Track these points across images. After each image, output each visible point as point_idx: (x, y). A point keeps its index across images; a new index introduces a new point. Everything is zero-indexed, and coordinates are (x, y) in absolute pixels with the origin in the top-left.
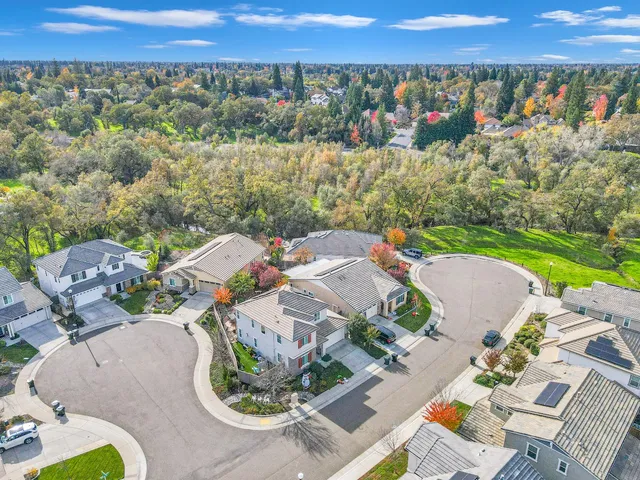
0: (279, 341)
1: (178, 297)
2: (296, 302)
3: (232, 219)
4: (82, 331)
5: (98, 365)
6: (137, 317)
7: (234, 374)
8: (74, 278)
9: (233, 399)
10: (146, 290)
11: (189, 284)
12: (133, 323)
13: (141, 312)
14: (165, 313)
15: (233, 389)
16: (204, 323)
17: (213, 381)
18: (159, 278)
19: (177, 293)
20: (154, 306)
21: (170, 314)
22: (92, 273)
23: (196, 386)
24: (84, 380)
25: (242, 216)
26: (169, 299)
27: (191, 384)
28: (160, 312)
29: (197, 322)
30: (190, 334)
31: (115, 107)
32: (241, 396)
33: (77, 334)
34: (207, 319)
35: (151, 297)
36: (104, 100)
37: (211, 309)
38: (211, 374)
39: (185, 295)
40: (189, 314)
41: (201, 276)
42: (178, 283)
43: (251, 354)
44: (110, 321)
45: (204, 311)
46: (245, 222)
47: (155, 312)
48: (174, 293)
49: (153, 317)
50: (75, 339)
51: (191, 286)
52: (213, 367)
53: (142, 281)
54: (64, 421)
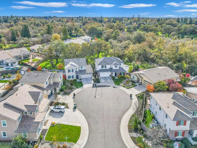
0: (166, 117)
1: (134, 84)
2: (182, 101)
3: (170, 63)
4: (98, 84)
5: (95, 97)
6: (116, 86)
7: (140, 123)
8: (102, 67)
9: (134, 135)
10: (124, 78)
11: (139, 80)
12: (114, 87)
13: (119, 85)
14: (126, 88)
15: (136, 130)
16: (139, 97)
17: (130, 122)
18: (130, 75)
19: (134, 82)
20: (124, 84)
21: (128, 89)
22: (108, 67)
23: (122, 120)
24: (88, 100)
25: (174, 63)
26: (130, 83)
27: (120, 119)
28: (125, 87)
29: (136, 95)
30: (131, 99)
31: (144, 26)
32: (139, 135)
33: (96, 85)
34: (141, 95)
35: (124, 81)
36: (142, 24)
37: (144, 92)
38: (131, 119)
39: (137, 84)
40: (135, 91)
41: (145, 78)
42: (136, 79)
43: (153, 118)
44: (107, 84)
45: (141, 92)
46: (175, 65)
47: (123, 87)
48: (133, 82)
49: (122, 88)
50: (94, 86)
51: (140, 81)
52: (133, 116)
53: (124, 74)
54: (74, 111)
